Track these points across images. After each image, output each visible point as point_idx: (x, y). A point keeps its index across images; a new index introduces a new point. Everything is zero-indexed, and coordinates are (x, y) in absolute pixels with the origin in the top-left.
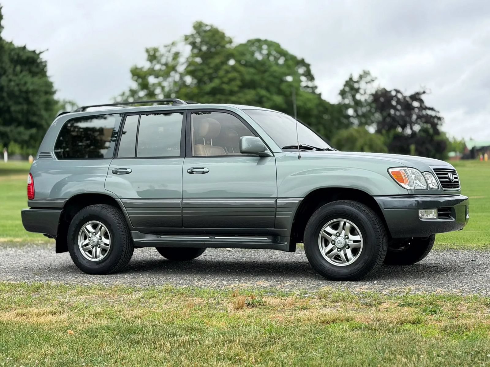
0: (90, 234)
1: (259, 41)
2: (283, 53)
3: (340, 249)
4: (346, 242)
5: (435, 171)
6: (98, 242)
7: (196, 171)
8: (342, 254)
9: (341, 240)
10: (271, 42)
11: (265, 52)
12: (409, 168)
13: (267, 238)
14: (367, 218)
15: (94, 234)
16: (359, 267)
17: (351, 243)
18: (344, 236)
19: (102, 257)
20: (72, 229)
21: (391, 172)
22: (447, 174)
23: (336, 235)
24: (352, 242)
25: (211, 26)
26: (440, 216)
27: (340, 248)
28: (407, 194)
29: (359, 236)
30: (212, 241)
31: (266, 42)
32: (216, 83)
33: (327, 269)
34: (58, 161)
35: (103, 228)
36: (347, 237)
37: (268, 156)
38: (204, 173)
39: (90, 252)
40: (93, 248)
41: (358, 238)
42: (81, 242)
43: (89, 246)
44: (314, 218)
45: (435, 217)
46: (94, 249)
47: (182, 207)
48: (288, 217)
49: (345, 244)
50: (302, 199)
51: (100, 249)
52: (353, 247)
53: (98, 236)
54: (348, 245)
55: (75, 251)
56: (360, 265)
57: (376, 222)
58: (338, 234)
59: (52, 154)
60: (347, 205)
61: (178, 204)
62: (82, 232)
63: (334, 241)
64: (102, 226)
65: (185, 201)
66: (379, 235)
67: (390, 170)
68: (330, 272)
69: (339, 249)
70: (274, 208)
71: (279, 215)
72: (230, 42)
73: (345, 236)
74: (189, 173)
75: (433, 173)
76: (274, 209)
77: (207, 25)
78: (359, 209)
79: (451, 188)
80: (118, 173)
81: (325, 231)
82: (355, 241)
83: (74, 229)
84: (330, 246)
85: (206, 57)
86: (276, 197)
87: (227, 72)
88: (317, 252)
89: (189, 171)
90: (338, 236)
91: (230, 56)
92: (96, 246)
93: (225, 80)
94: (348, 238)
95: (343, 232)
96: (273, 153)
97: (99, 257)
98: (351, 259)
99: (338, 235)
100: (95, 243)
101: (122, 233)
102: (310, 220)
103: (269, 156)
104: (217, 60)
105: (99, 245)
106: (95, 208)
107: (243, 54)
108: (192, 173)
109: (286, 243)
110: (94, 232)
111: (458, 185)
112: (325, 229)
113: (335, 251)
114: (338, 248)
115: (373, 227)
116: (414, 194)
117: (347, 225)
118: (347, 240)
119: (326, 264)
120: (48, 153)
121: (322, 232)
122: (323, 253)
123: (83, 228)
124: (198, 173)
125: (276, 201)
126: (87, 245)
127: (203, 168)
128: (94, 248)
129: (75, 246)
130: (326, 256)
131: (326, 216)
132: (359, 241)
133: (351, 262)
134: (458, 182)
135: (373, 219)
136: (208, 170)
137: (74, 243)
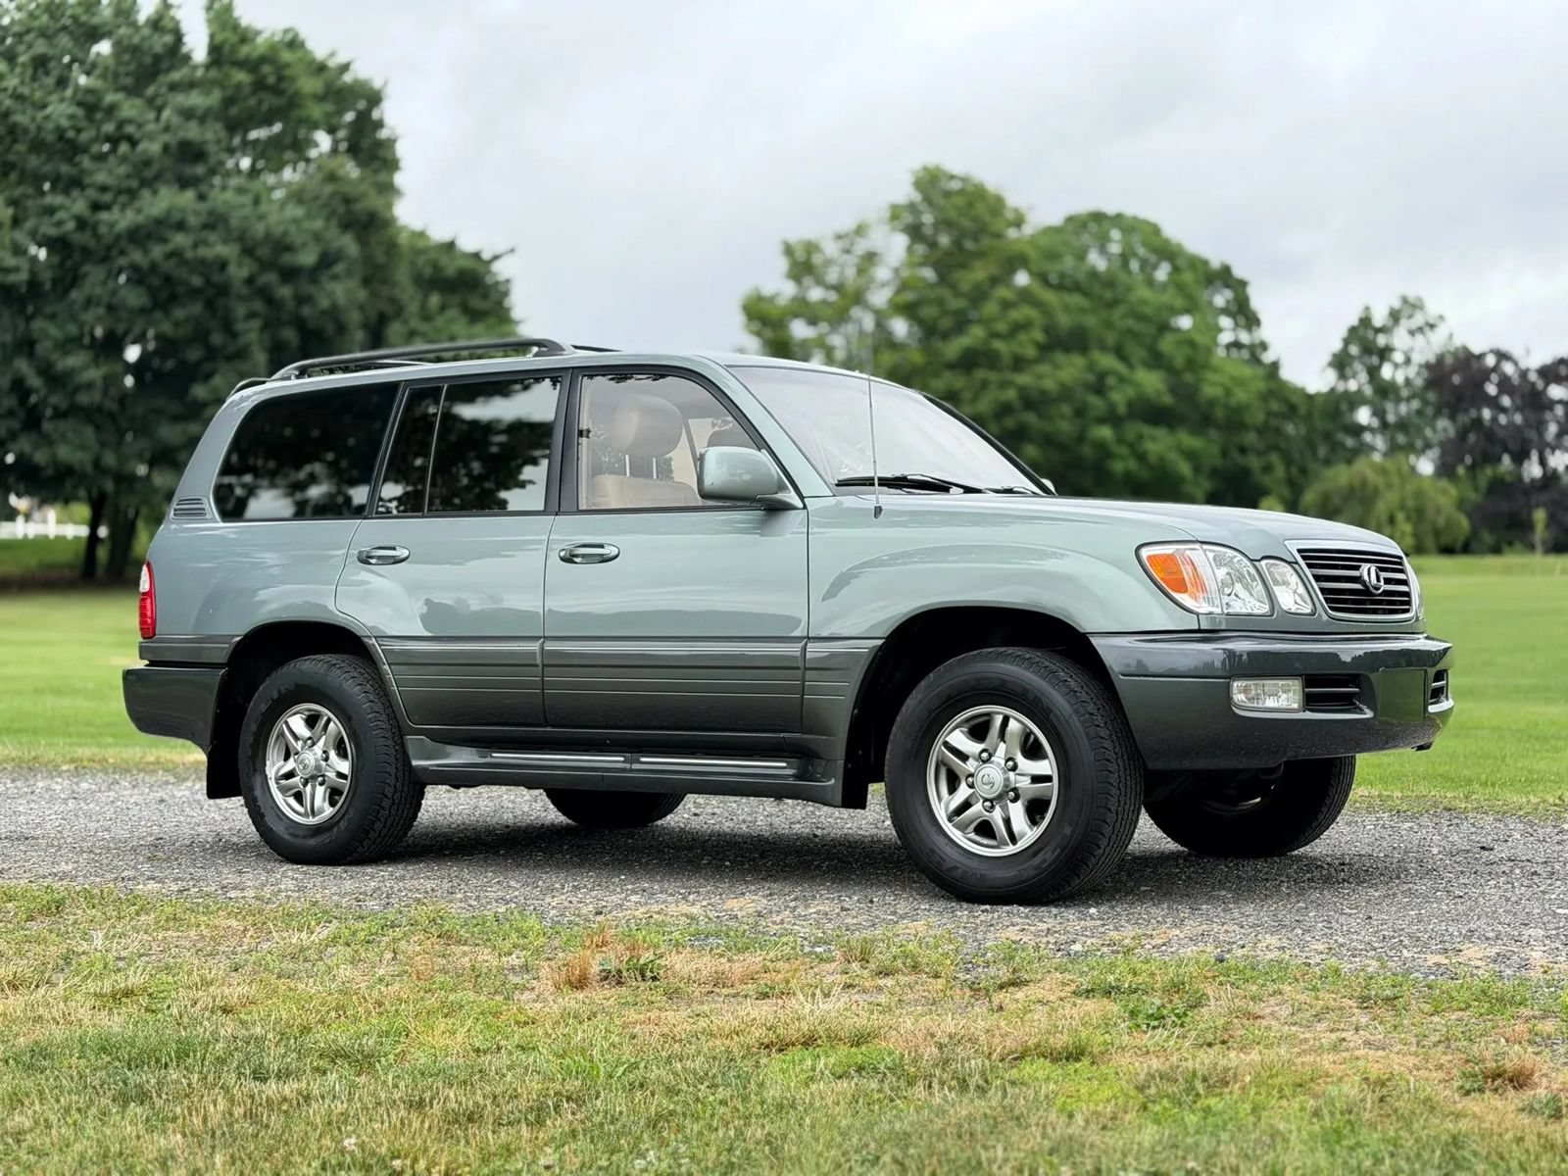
0: (300, 743)
1: (1098, 217)
2: (1167, 252)
3: (992, 803)
4: (1007, 780)
5: (1304, 558)
6: (318, 768)
7: (583, 556)
8: (997, 817)
9: (993, 774)
10: (1135, 219)
11: (1115, 248)
12: (1205, 547)
13: (784, 765)
14: (1072, 705)
15: (309, 742)
16: (1045, 861)
17: (1024, 783)
18: (1003, 762)
19: (329, 811)
20: (250, 727)
21: (1149, 557)
22: (1357, 568)
23: (979, 758)
24: (1028, 780)
25: (964, 180)
26: (1310, 701)
27: (991, 801)
28: (1196, 627)
29: (1046, 762)
30: (631, 770)
31: (1118, 220)
32: (975, 335)
33: (948, 865)
34: (222, 525)
35: (332, 724)
36: (1010, 763)
37: (787, 507)
38: (605, 559)
39: (299, 797)
40: (305, 785)
41: (1045, 767)
42: (274, 766)
43: (296, 780)
44: (914, 704)
45: (1295, 706)
46: (309, 788)
47: (544, 666)
48: (838, 698)
49: (1006, 786)
50: (880, 642)
51: (323, 788)
52: (1030, 796)
53: (318, 749)
54: (1015, 790)
55: (258, 793)
56: (1047, 856)
57: (1100, 718)
58: (985, 755)
59: (206, 507)
60: (1012, 664)
61: (533, 654)
62: (278, 737)
63: (972, 775)
64: (329, 720)
65: (550, 646)
66: (1108, 760)
67: (1145, 553)
68: (958, 873)
69: (988, 804)
70: (798, 668)
71: (816, 691)
72: (1018, 222)
73: (1007, 761)
74: (563, 559)
75: (1297, 563)
76: (799, 673)
77: (952, 177)
78: (1049, 675)
79: (1375, 612)
80: (373, 561)
81: (946, 744)
82: (1036, 779)
83: (254, 728)
84: (963, 792)
85: (948, 264)
86: (805, 634)
87: (1006, 305)
88: (921, 810)
89: (562, 554)
90: (984, 762)
91: (1016, 261)
92: (313, 778)
93: (1001, 327)
94: (1014, 768)
95: (1002, 747)
96: (802, 498)
97: (321, 811)
98: (1023, 835)
99: (986, 758)
100: (310, 771)
101: (382, 741)
102: (904, 709)
103: (792, 508)
104: (979, 273)
105: (323, 776)
106: (311, 666)
107: (1052, 255)
108: (569, 559)
109: (833, 781)
110: (310, 738)
111: (1409, 603)
112: (947, 739)
113: (977, 808)
114: (986, 800)
115: (1087, 734)
116: (1223, 627)
117: (1013, 725)
118: (1011, 774)
119: (949, 851)
120: (198, 501)
121: (938, 748)
122: (941, 816)
123: (280, 725)
124: (589, 559)
125: (804, 649)
126: (290, 775)
127: (601, 546)
128: (309, 786)
129: (258, 779)
130: (950, 825)
131: (949, 698)
132: (1048, 779)
133: (1021, 845)
134: (1407, 594)
135: (1091, 707)
136: (615, 551)
137: (255, 770)
